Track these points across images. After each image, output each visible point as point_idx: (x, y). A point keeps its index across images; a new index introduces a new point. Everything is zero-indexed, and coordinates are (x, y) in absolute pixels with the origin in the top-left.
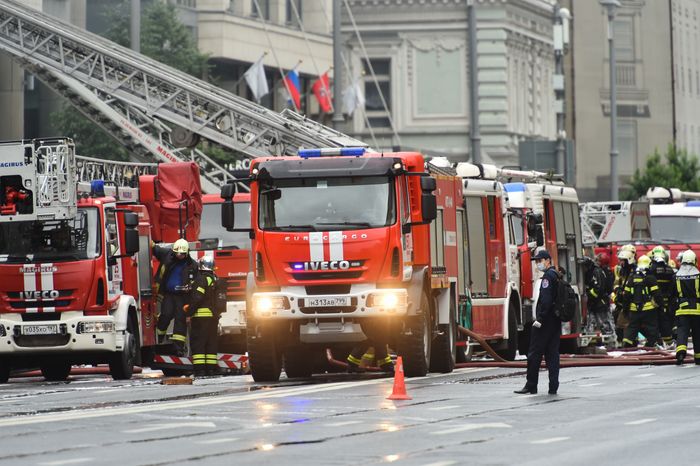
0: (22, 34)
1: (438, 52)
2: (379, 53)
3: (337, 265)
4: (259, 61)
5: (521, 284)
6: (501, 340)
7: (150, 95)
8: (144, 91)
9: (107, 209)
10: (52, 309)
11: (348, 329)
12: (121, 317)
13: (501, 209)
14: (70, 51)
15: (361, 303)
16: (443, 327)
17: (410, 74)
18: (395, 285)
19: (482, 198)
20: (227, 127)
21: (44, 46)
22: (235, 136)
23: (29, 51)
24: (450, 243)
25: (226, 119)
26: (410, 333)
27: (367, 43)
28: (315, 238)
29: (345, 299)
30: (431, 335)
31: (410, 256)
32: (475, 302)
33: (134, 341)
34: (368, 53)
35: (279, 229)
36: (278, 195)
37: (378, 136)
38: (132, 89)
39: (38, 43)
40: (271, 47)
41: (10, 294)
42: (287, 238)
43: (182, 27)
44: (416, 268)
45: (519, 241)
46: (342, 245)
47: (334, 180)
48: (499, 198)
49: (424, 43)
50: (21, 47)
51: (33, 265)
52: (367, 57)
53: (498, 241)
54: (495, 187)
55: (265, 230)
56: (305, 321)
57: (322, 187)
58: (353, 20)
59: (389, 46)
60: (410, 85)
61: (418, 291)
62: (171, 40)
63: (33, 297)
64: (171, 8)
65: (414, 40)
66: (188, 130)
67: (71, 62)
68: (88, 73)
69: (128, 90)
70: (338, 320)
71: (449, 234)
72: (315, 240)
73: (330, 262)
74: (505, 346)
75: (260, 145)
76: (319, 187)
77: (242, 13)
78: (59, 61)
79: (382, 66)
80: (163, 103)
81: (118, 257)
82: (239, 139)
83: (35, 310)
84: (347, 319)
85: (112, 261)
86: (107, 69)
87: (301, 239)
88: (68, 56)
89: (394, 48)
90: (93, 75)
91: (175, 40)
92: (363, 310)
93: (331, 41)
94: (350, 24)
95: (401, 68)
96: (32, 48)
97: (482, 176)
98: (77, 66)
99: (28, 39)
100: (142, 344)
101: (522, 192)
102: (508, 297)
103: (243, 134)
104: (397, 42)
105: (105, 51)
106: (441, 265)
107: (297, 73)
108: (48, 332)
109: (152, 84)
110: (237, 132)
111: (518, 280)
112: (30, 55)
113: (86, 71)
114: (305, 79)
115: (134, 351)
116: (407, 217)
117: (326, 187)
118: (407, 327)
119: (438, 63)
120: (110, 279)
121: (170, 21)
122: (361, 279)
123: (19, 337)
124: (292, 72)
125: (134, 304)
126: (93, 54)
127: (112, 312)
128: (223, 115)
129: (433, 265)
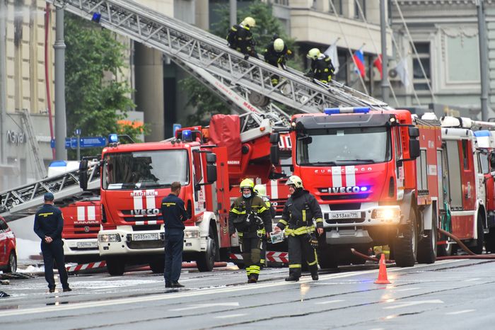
0: (140, 26)
1: (462, 37)
2: (422, 38)
3: (351, 190)
4: (335, 44)
5: (486, 201)
6: (472, 240)
7: (233, 70)
8: (229, 67)
9: (194, 151)
10: (154, 222)
11: (360, 234)
12: (205, 227)
13: (472, 149)
14: (175, 38)
15: (368, 216)
16: (427, 232)
17: (443, 53)
18: (392, 203)
19: (458, 141)
20: (289, 92)
21: (157, 34)
22: (294, 98)
23: (145, 38)
24: (431, 173)
25: (287, 86)
26: (402, 237)
27: (413, 31)
28: (336, 171)
29: (356, 213)
30: (418, 238)
31: (402, 182)
32: (453, 213)
33: (215, 244)
34: (413, 38)
35: (311, 165)
36: (310, 140)
37: (420, 96)
38: (221, 65)
39: (152, 32)
40: (342, 34)
41: (123, 212)
42: (316, 171)
43: (275, 19)
44: (406, 191)
45: (485, 170)
46: (354, 176)
47: (348, 130)
48: (470, 141)
49: (453, 31)
50: (139, 35)
51: (140, 191)
52: (412, 41)
53: (470, 171)
54: (467, 134)
55: (301, 165)
56: (329, 229)
57: (341, 135)
58: (401, 15)
59: (429, 33)
60: (444, 60)
61: (408, 207)
62: (268, 29)
63: (140, 213)
64: (270, 6)
65: (445, 29)
66: (261, 95)
67: (176, 46)
68: (188, 54)
69: (217, 66)
70: (352, 228)
71: (432, 167)
72: (336, 172)
73: (346, 188)
74: (475, 244)
75: (312, 105)
76: (338, 135)
77: (323, 10)
78: (167, 45)
79: (423, 47)
80: (243, 75)
81: (202, 184)
82: (297, 101)
83: (142, 223)
84: (359, 228)
85: (198, 188)
86: (202, 51)
87: (326, 171)
88: (173, 42)
89: (432, 35)
90: (192, 56)
91: (270, 29)
92: (369, 220)
93: (379, 28)
94: (399, 18)
95: (437, 48)
96: (147, 36)
97: (461, 126)
98: (181, 48)
99: (145, 29)
100: (220, 247)
101: (487, 137)
102: (477, 210)
103: (300, 97)
104: (434, 31)
105: (201, 38)
106: (425, 189)
107: (362, 52)
108: (152, 238)
109: (235, 62)
110: (296, 95)
111: (484, 198)
112: (146, 41)
113: (187, 53)
114: (369, 57)
115: (214, 251)
116: (400, 155)
117: (343, 135)
118: (400, 232)
119: (462, 46)
120: (197, 200)
121: (266, 16)
122: (368, 199)
123: (130, 242)
124: (358, 51)
125: (215, 218)
126: (191, 41)
127: (198, 223)
128: (285, 83)
129: (419, 188)
